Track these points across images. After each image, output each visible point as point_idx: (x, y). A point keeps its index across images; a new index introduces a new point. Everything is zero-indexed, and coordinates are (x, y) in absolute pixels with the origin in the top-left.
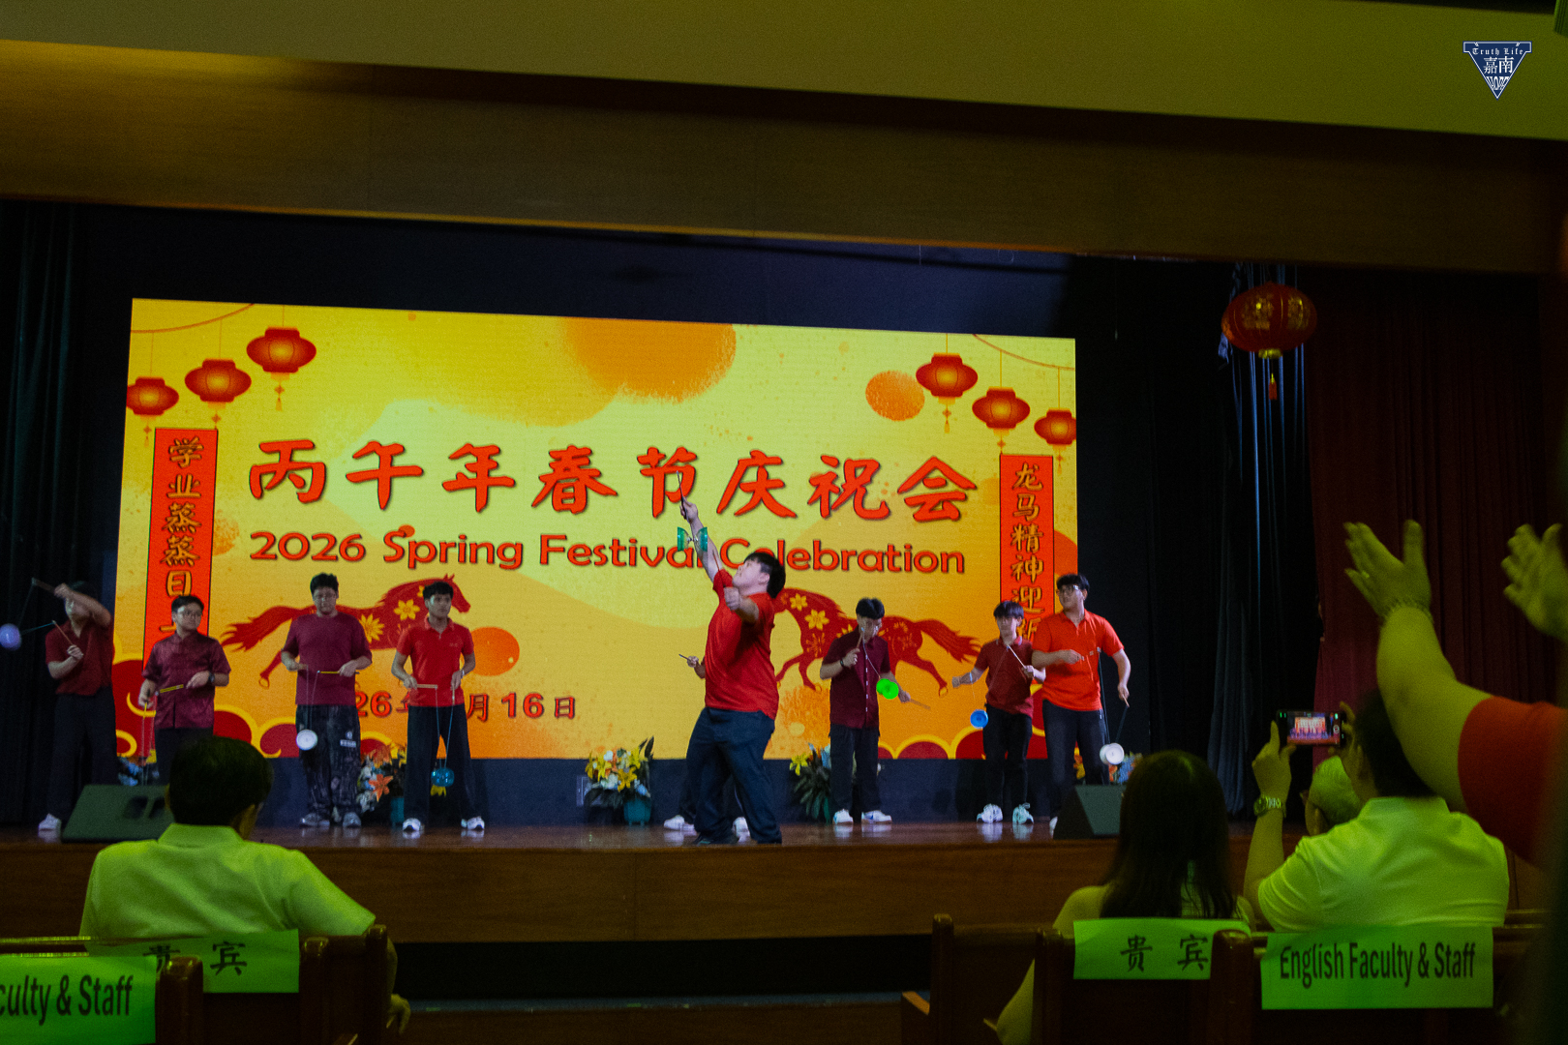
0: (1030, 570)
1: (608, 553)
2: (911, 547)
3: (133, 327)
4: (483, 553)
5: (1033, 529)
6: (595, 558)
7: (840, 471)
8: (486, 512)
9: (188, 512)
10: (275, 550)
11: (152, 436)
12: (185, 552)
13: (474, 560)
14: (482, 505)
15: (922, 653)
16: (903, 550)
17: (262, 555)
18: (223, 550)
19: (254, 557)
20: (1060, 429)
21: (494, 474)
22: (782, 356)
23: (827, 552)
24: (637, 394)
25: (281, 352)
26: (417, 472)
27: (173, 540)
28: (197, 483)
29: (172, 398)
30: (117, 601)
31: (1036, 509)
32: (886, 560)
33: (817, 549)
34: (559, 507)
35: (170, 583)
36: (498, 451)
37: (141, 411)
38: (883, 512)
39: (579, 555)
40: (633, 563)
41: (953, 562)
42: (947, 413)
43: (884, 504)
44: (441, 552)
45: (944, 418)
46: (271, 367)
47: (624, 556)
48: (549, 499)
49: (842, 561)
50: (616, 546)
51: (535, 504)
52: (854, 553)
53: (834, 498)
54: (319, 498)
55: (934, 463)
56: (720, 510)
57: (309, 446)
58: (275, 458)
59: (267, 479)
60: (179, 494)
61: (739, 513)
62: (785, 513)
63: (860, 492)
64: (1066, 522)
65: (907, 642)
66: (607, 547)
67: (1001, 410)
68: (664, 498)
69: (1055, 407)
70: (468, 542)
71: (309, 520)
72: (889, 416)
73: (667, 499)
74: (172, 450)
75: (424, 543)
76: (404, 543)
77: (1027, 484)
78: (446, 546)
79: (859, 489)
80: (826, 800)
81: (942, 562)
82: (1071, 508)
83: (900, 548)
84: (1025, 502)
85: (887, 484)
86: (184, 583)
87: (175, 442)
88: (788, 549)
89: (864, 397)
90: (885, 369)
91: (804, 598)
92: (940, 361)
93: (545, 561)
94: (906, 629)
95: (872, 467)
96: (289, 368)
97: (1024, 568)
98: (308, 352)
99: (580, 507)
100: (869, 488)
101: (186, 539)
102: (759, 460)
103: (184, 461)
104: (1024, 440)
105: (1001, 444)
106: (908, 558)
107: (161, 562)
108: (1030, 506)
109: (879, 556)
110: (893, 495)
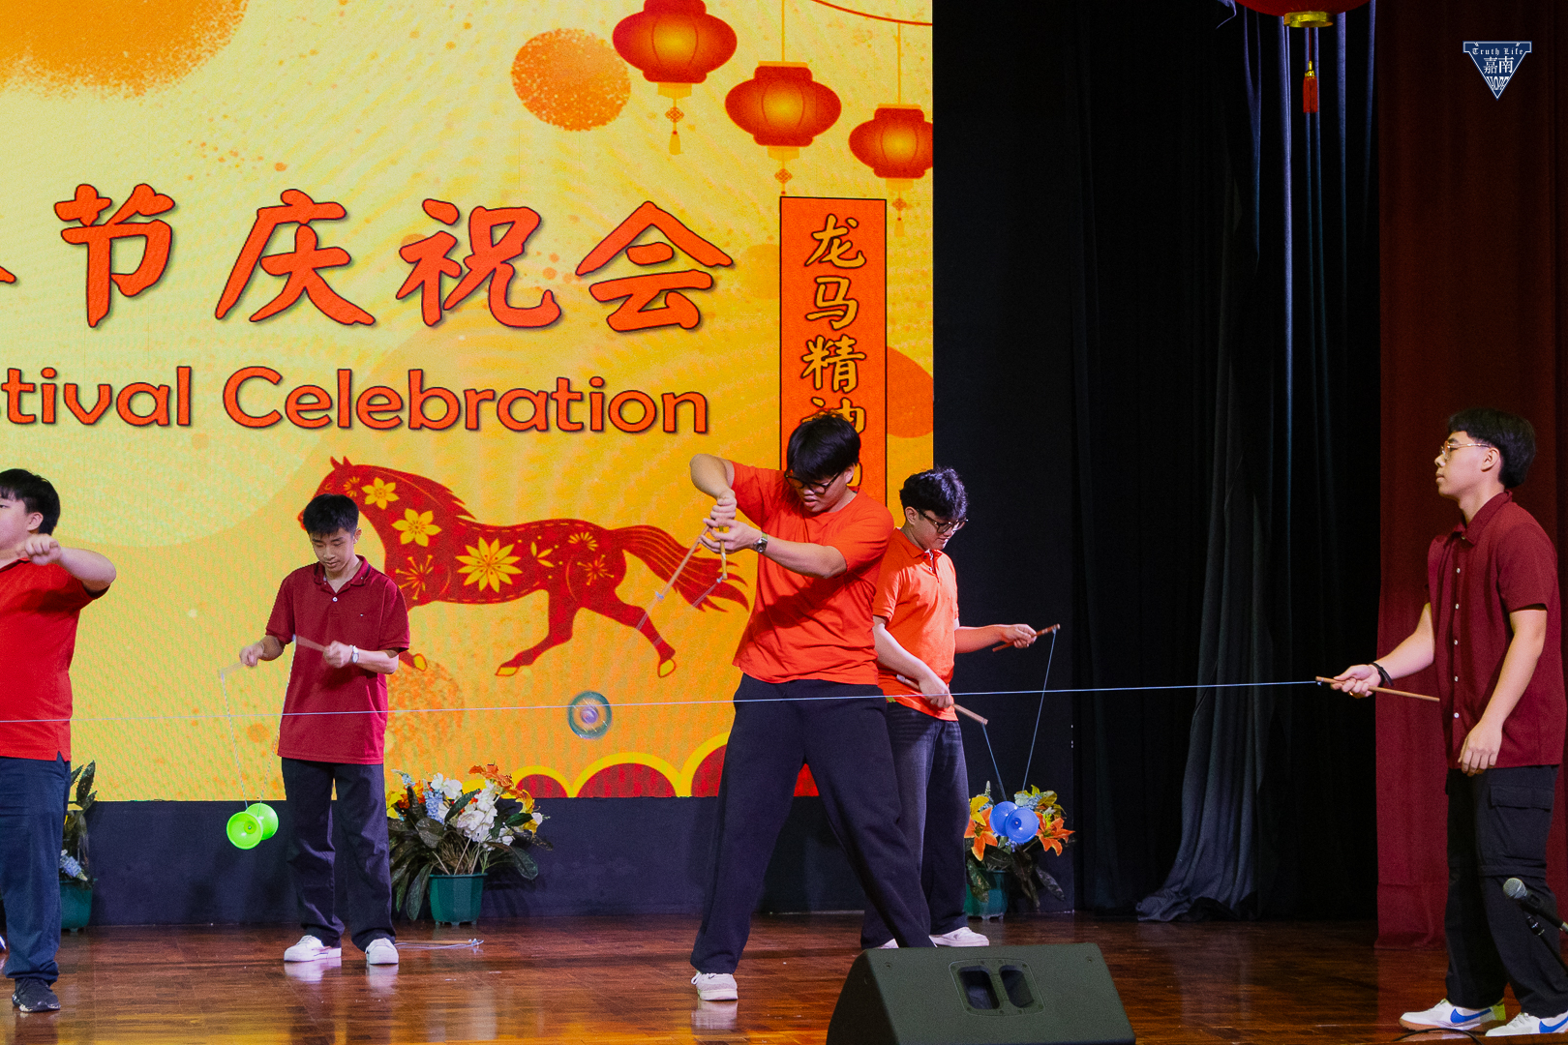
2: (603, 384)
5: (845, 343)
7: (461, 232)
15: (627, 592)
16: (587, 389)
20: (900, 144)
23: (440, 393)
24: (53, 78)
31: (852, 305)
32: (553, 408)
33: (416, 388)
38: (548, 314)
40: (50, 417)
41: (686, 412)
42: (675, 115)
43: (549, 296)
45: (669, 124)
47: (32, 404)
49: (465, 410)
50: (16, 383)
52: (490, 395)
55: (649, 215)
56: (223, 312)
61: (258, 318)
62: (354, 317)
63: (503, 272)
64: (912, 331)
65: (595, 570)
67: (784, 108)
68: (110, 288)
69: (891, 101)
72: (560, 122)
73: (115, 288)
77: (833, 256)
79: (500, 268)
80: (434, 883)
81: (664, 412)
82: (920, 304)
83: (581, 385)
84: (830, 294)
85: (554, 258)
88: (359, 388)
89: (508, 82)
90: (551, 28)
91: (392, 486)
92: (661, 9)
94: (593, 545)
95: (524, 223)
100: (518, 265)
102: (299, 211)
104: (829, 168)
105: (783, 176)
106: (597, 405)
108: (839, 301)
109: (544, 398)
110: (567, 278)
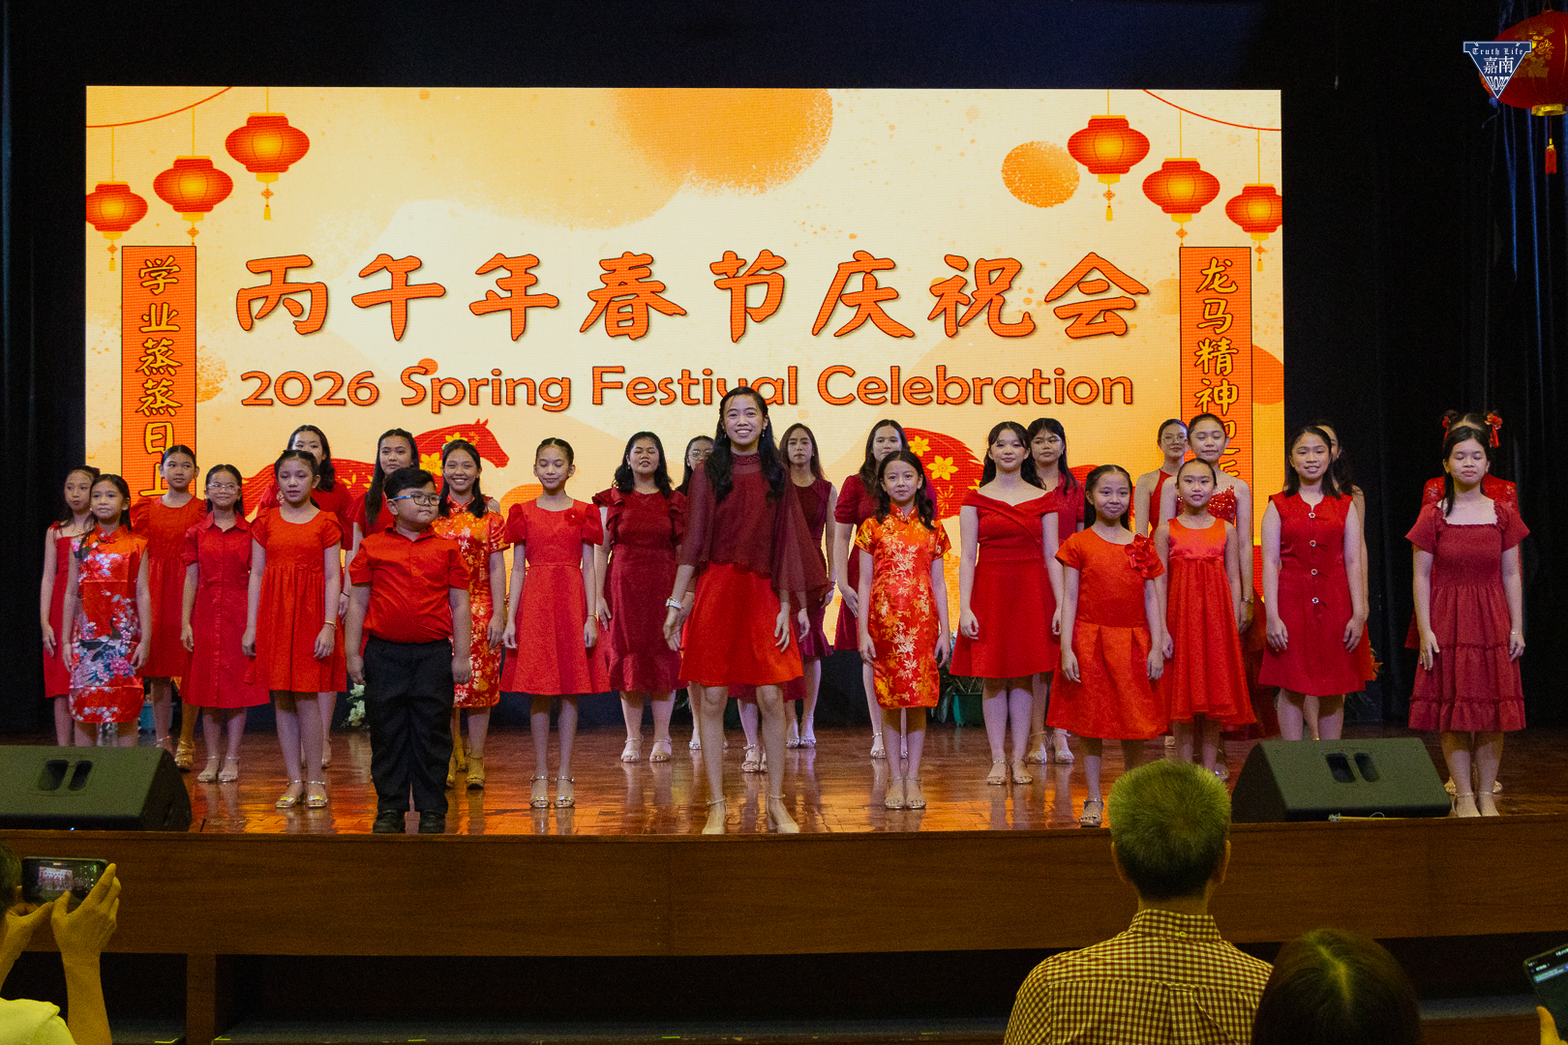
0: (1220, 398)
1: (676, 388)
2: (1063, 372)
3: (89, 121)
4: (521, 392)
5: (1224, 342)
6: (659, 395)
7: (969, 276)
8: (523, 339)
9: (165, 349)
10: (270, 394)
11: (118, 255)
12: (164, 399)
13: (512, 402)
14: (518, 331)
17: (255, 400)
18: (209, 396)
19: (245, 403)
20: (1260, 210)
21: (531, 291)
22: (892, 127)
23: (956, 380)
24: (709, 184)
25: (267, 145)
26: (437, 292)
27: (150, 384)
28: (175, 313)
29: (140, 208)
31: (1229, 317)
32: (1031, 389)
33: (941, 377)
34: (614, 333)
35: (149, 438)
36: (537, 263)
37: (102, 226)
38: (1026, 328)
39: (641, 392)
40: (708, 401)
41: (1118, 390)
42: (1109, 195)
43: (1027, 316)
44: (469, 392)
45: (1105, 202)
46: (255, 165)
47: (697, 392)
48: (602, 321)
49: (973, 391)
50: (687, 379)
51: (583, 330)
52: (990, 382)
54: (320, 328)
55: (1093, 261)
56: (817, 331)
57: (306, 263)
58: (266, 279)
59: (257, 306)
60: (154, 327)
61: (838, 335)
62: (903, 333)
63: (997, 301)
64: (1269, 333)
66: (675, 381)
67: (1181, 188)
68: (745, 317)
69: (1254, 181)
70: (503, 378)
71: (310, 355)
72: (1033, 202)
73: (748, 316)
74: (142, 275)
75: (450, 381)
76: (424, 381)
77: (1215, 285)
78: (477, 384)
79: (995, 298)
80: (956, 699)
81: (1103, 390)
82: (1274, 316)
83: (1049, 374)
84: (1213, 311)
85: (1031, 291)
86: (165, 437)
87: (146, 264)
88: (903, 380)
89: (999, 176)
90: (1027, 141)
91: (926, 441)
92: (1099, 126)
93: (598, 400)
95: (1010, 269)
96: (278, 165)
97: (1211, 395)
98: (299, 145)
99: (638, 331)
100: (1007, 296)
101: (164, 382)
102: (865, 264)
103: (158, 284)
104: (1212, 227)
105: (1182, 233)
106: (1060, 386)
107: (136, 412)
108: (1220, 315)
109: (1023, 384)
110: (1039, 304)
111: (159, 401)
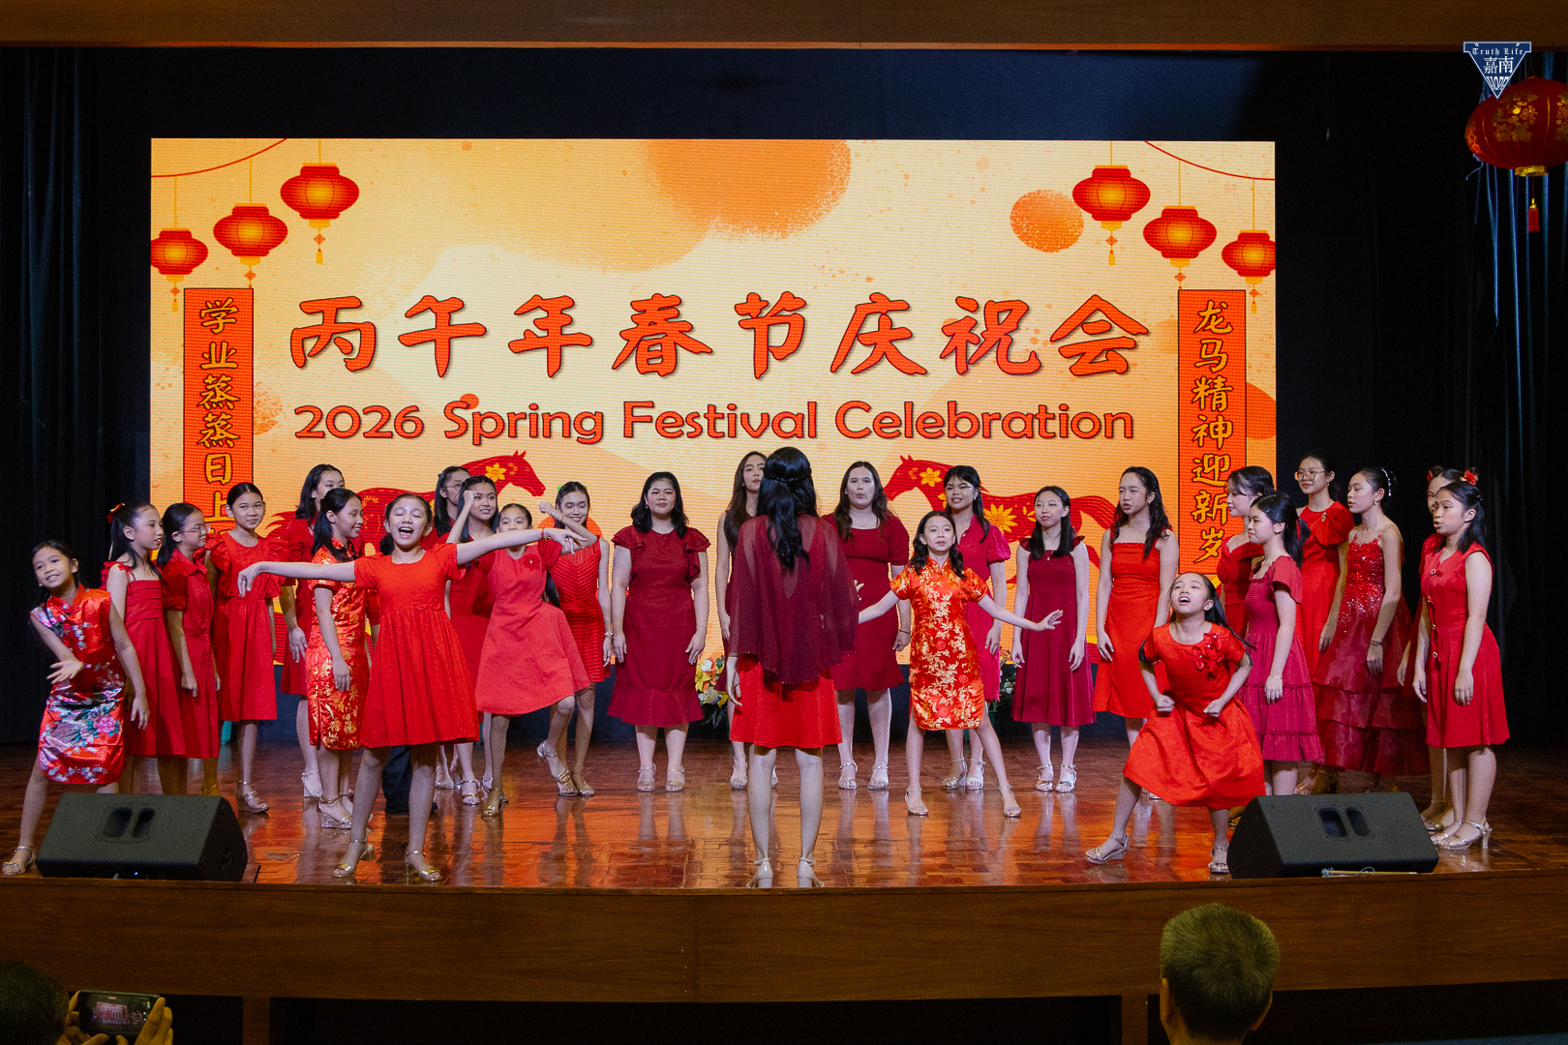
0: (1216, 433)
1: (703, 422)
2: (1067, 408)
3: (155, 170)
4: (557, 425)
5: (1219, 381)
6: (687, 429)
7: (979, 317)
8: (560, 376)
9: (224, 385)
10: (322, 427)
11: (180, 297)
12: (223, 432)
13: (548, 435)
14: (554, 369)
16: (1057, 412)
17: (308, 433)
18: (265, 428)
19: (299, 435)
20: (1254, 255)
21: (567, 331)
22: (907, 177)
23: (967, 415)
24: (733, 230)
25: (320, 194)
26: (478, 331)
27: (210, 418)
28: (233, 351)
29: (201, 252)
30: (152, 490)
31: (1224, 356)
32: (1036, 423)
33: (952, 412)
34: (644, 370)
35: (209, 468)
36: (572, 304)
37: (168, 269)
38: (1033, 366)
39: (670, 425)
40: (733, 435)
41: (1119, 425)
42: (1112, 241)
43: (1034, 355)
44: (508, 425)
45: (1108, 247)
46: (309, 212)
47: (722, 426)
48: (632, 360)
49: (983, 425)
50: (713, 414)
51: (615, 367)
52: (997, 417)
53: (973, 349)
54: (369, 365)
55: (1096, 303)
56: (835, 368)
57: (356, 304)
58: (318, 319)
59: (310, 344)
60: (214, 364)
61: (856, 372)
62: (914, 370)
63: (1005, 341)
64: (1262, 372)
66: (702, 415)
67: (1180, 234)
68: (768, 355)
69: (1249, 228)
70: (540, 412)
71: (359, 391)
72: (1040, 247)
73: (770, 354)
74: (203, 315)
75: (490, 415)
76: (466, 415)
77: (1212, 326)
78: (516, 418)
79: (1004, 338)
81: (1106, 426)
82: (1267, 356)
83: (1054, 409)
84: (1210, 350)
85: (1037, 331)
86: (224, 467)
87: (207, 306)
88: (917, 414)
89: (1008, 222)
90: (1035, 189)
91: (938, 473)
92: (1103, 175)
93: (629, 433)
95: (1018, 311)
96: (330, 213)
97: (1207, 430)
98: (350, 192)
99: (669, 369)
100: (1014, 336)
101: (224, 416)
102: (881, 305)
103: (218, 325)
104: (1209, 271)
105: (1180, 277)
106: (1064, 421)
107: (197, 443)
108: (1216, 354)
109: (1029, 418)
110: (1045, 343)
111: (218, 433)
